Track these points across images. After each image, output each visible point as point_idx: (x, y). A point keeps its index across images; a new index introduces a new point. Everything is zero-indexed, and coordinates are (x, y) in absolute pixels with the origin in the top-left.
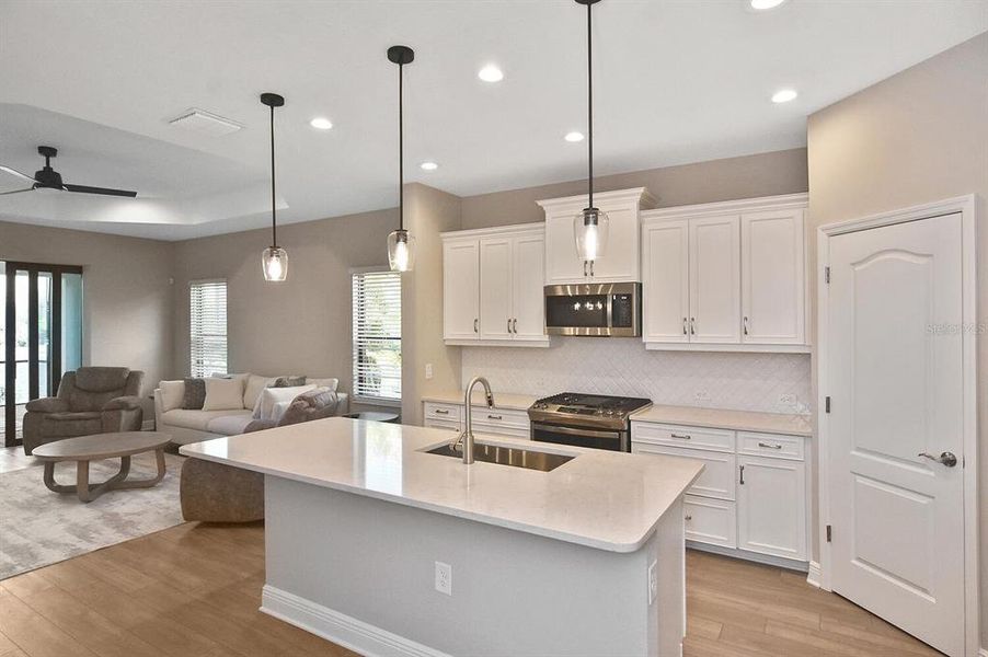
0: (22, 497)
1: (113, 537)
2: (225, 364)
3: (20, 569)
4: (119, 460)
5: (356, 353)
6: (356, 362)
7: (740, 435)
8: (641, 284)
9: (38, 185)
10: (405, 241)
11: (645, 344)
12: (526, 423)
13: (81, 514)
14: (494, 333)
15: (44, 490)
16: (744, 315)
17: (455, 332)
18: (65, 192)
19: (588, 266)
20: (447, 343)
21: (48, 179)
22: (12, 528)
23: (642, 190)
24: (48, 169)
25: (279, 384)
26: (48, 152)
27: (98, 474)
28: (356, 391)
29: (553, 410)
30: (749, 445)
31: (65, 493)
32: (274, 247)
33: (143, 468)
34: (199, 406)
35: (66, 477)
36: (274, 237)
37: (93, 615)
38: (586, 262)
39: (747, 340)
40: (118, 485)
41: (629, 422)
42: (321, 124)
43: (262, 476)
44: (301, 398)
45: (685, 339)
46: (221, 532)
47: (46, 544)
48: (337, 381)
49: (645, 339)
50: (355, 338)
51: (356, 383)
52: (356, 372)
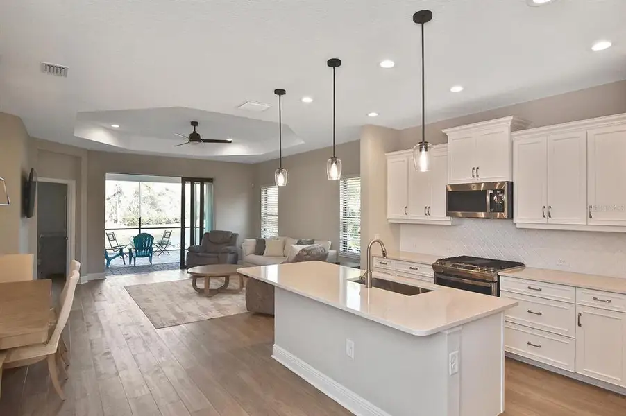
0: (184, 292)
1: (216, 314)
2: (277, 231)
3: (178, 323)
4: (224, 279)
5: (341, 227)
6: (341, 232)
7: (579, 291)
8: (512, 183)
9: (190, 141)
10: (336, 163)
11: (515, 224)
12: (431, 273)
13: (205, 302)
14: (416, 215)
15: (192, 290)
16: (589, 205)
17: (394, 214)
18: (202, 143)
19: (475, 171)
20: (390, 221)
21: (195, 137)
22: (178, 305)
23: (511, 118)
24: (195, 132)
25: (299, 243)
26: (195, 124)
27: (215, 284)
28: (341, 249)
29: (449, 265)
30: (585, 298)
31: (200, 292)
32: (281, 168)
33: (234, 283)
34: (262, 254)
35: (201, 285)
36: (280, 163)
37: (202, 346)
38: (473, 169)
39: (592, 222)
40: (223, 290)
41: (499, 276)
42: (307, 100)
43: (274, 286)
44: (303, 250)
45: (544, 221)
46: (263, 318)
47: (190, 314)
48: (330, 243)
49: (515, 220)
50: (341, 218)
51: (342, 244)
52: (341, 237)
